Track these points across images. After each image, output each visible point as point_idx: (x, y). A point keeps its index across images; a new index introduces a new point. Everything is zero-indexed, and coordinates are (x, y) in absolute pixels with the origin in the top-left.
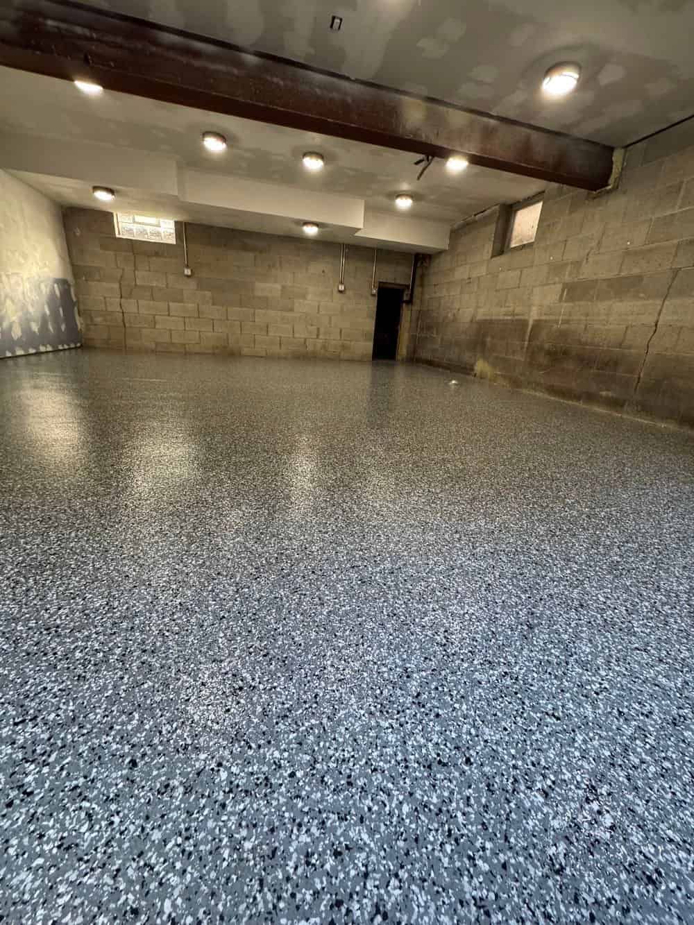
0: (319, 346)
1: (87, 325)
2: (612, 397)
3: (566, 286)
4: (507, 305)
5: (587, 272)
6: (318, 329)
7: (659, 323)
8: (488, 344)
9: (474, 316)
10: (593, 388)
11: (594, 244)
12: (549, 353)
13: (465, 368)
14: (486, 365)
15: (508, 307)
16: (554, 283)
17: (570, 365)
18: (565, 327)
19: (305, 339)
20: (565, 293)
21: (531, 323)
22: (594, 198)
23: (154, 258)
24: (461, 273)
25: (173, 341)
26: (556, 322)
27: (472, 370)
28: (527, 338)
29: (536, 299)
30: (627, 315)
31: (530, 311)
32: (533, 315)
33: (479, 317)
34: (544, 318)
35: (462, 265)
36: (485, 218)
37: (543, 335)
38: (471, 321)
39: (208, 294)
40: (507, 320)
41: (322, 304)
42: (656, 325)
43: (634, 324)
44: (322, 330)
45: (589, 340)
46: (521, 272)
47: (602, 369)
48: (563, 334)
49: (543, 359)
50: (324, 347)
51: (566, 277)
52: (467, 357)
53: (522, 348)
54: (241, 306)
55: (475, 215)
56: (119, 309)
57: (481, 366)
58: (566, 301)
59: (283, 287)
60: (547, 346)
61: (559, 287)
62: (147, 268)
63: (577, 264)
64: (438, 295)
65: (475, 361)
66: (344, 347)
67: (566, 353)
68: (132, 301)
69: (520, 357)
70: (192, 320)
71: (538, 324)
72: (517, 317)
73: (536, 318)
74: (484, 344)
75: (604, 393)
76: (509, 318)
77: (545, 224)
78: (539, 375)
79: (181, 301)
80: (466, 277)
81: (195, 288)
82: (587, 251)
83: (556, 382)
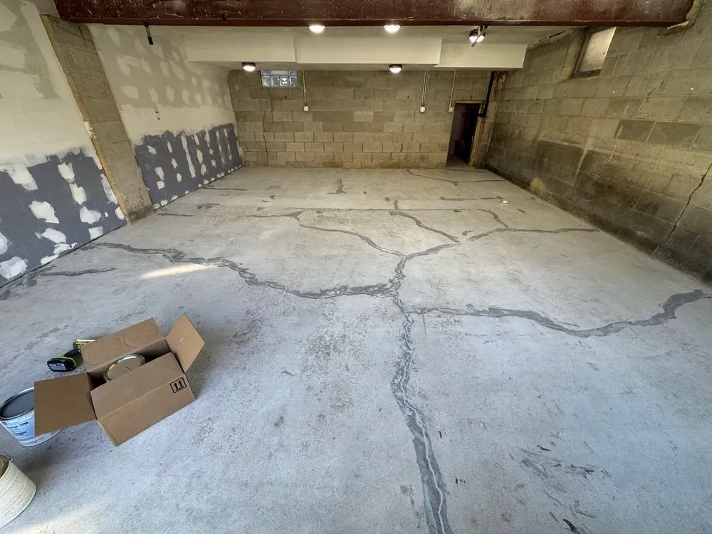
0: (402, 159)
1: (245, 152)
2: (646, 238)
3: (623, 123)
4: (566, 131)
5: (644, 113)
6: (402, 145)
7: (706, 178)
8: (545, 164)
9: (537, 136)
10: (630, 225)
11: (657, 84)
12: (596, 183)
13: (523, 182)
14: (541, 182)
15: (567, 133)
16: (612, 118)
17: (613, 200)
18: (615, 162)
19: (391, 154)
20: (620, 130)
21: (585, 152)
22: (667, 34)
23: (284, 101)
24: (531, 93)
25: (298, 160)
26: (608, 156)
27: (529, 185)
28: (580, 165)
29: (594, 129)
30: (676, 162)
31: (585, 141)
32: (588, 147)
33: (541, 138)
34: (597, 150)
35: (532, 86)
36: (558, 41)
37: (595, 167)
38: (534, 141)
39: (321, 124)
40: (565, 146)
41: (406, 124)
42: (703, 180)
43: (681, 173)
44: (404, 146)
45: (634, 180)
46: (584, 101)
47: (641, 209)
48: (612, 168)
49: (590, 189)
50: (406, 158)
51: (625, 113)
52: (526, 173)
53: (573, 175)
54: (344, 131)
55: (550, 37)
56: (263, 140)
57: (536, 183)
58: (619, 138)
59: (375, 113)
60: (595, 177)
61: (617, 122)
62: (280, 109)
63: (637, 102)
64: (509, 111)
65: (532, 179)
66: (423, 158)
67: (611, 188)
68: (271, 133)
69: (571, 183)
70: (310, 144)
71: (591, 155)
72: (573, 145)
73: (591, 149)
74: (541, 163)
75: (639, 233)
76: (566, 144)
77: (614, 55)
78: (583, 203)
79: (302, 130)
80: (535, 98)
81: (311, 120)
82: (649, 90)
83: (599, 211)
